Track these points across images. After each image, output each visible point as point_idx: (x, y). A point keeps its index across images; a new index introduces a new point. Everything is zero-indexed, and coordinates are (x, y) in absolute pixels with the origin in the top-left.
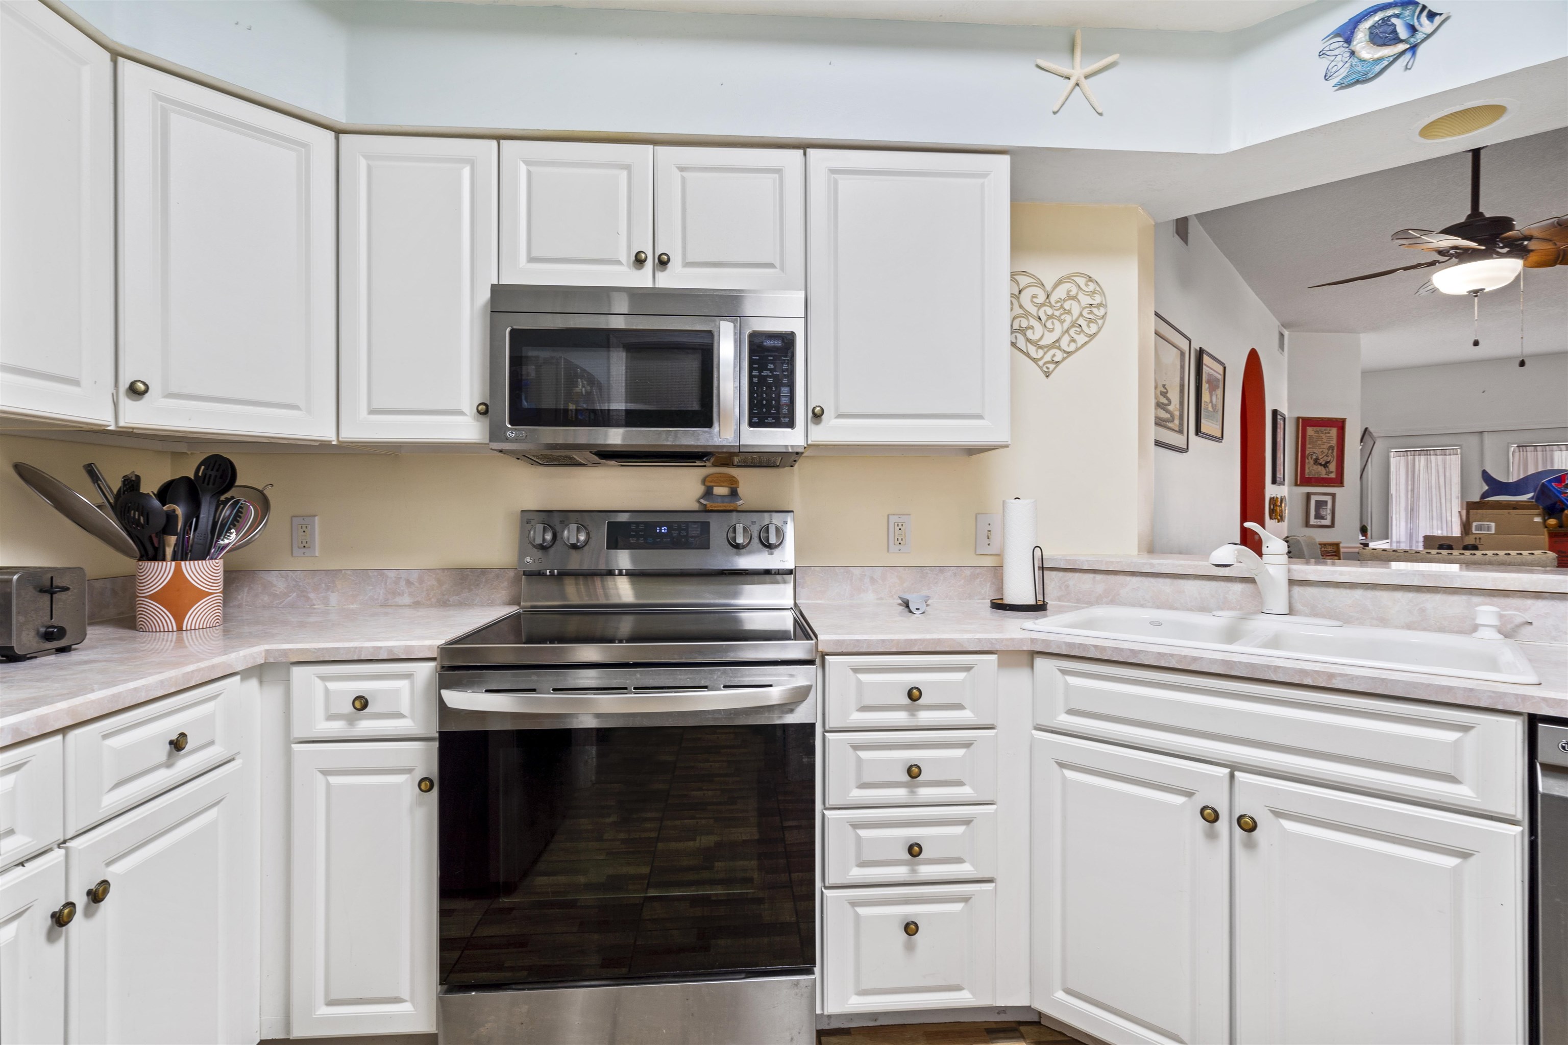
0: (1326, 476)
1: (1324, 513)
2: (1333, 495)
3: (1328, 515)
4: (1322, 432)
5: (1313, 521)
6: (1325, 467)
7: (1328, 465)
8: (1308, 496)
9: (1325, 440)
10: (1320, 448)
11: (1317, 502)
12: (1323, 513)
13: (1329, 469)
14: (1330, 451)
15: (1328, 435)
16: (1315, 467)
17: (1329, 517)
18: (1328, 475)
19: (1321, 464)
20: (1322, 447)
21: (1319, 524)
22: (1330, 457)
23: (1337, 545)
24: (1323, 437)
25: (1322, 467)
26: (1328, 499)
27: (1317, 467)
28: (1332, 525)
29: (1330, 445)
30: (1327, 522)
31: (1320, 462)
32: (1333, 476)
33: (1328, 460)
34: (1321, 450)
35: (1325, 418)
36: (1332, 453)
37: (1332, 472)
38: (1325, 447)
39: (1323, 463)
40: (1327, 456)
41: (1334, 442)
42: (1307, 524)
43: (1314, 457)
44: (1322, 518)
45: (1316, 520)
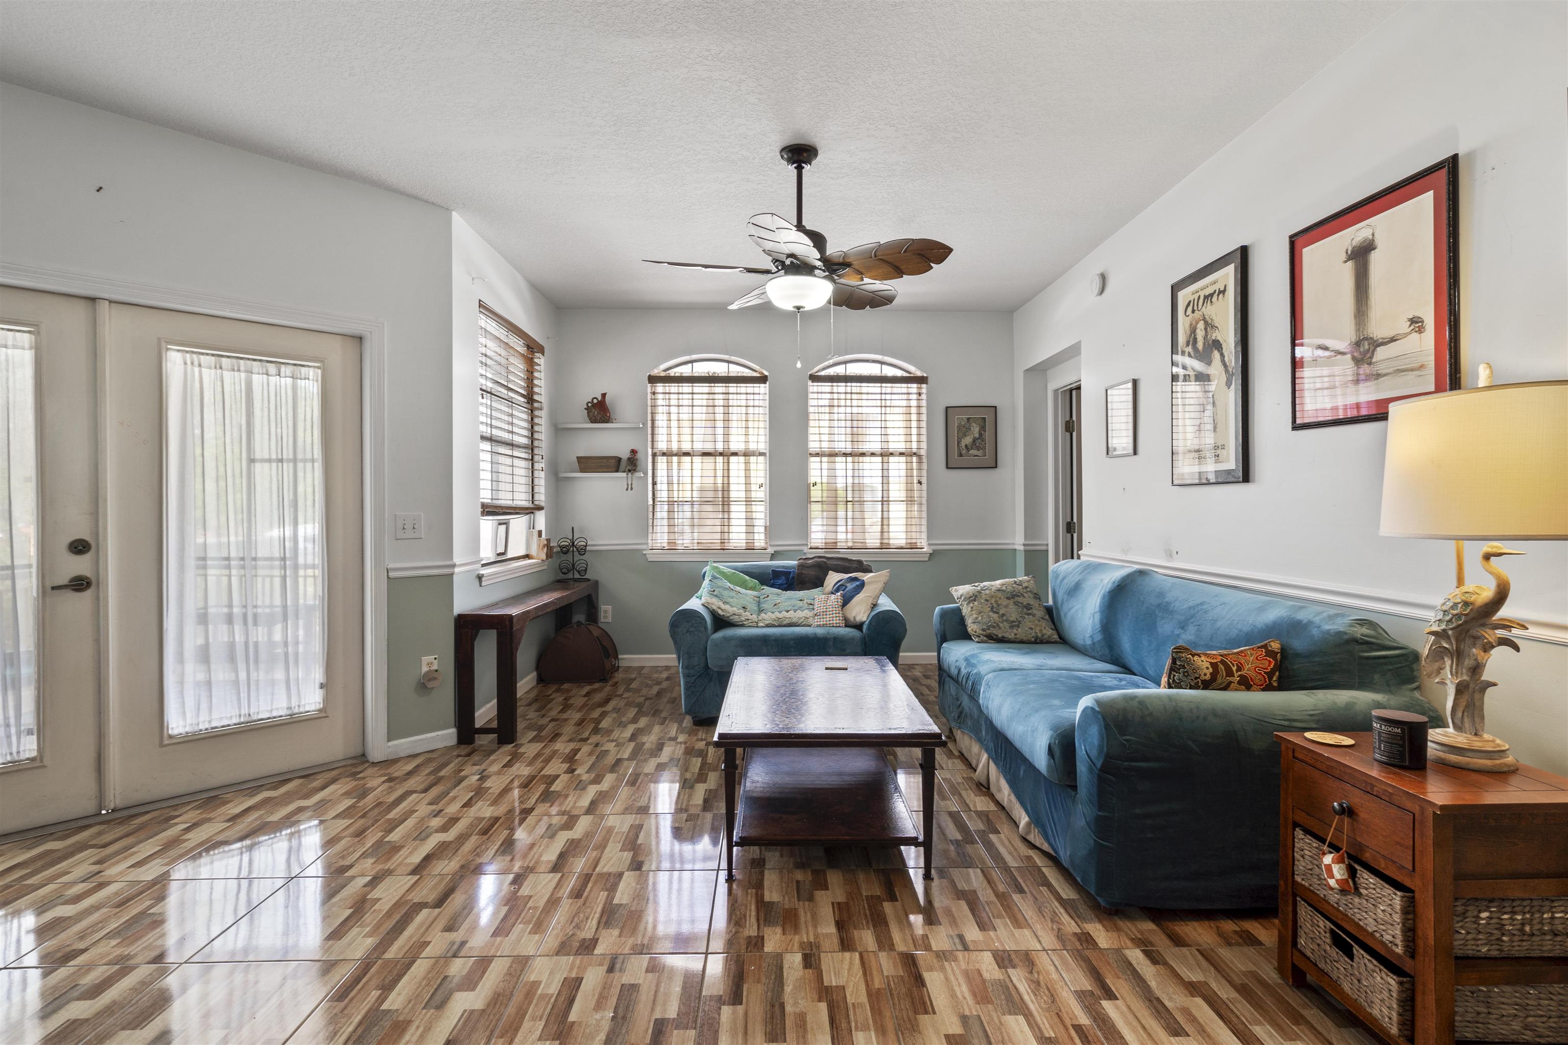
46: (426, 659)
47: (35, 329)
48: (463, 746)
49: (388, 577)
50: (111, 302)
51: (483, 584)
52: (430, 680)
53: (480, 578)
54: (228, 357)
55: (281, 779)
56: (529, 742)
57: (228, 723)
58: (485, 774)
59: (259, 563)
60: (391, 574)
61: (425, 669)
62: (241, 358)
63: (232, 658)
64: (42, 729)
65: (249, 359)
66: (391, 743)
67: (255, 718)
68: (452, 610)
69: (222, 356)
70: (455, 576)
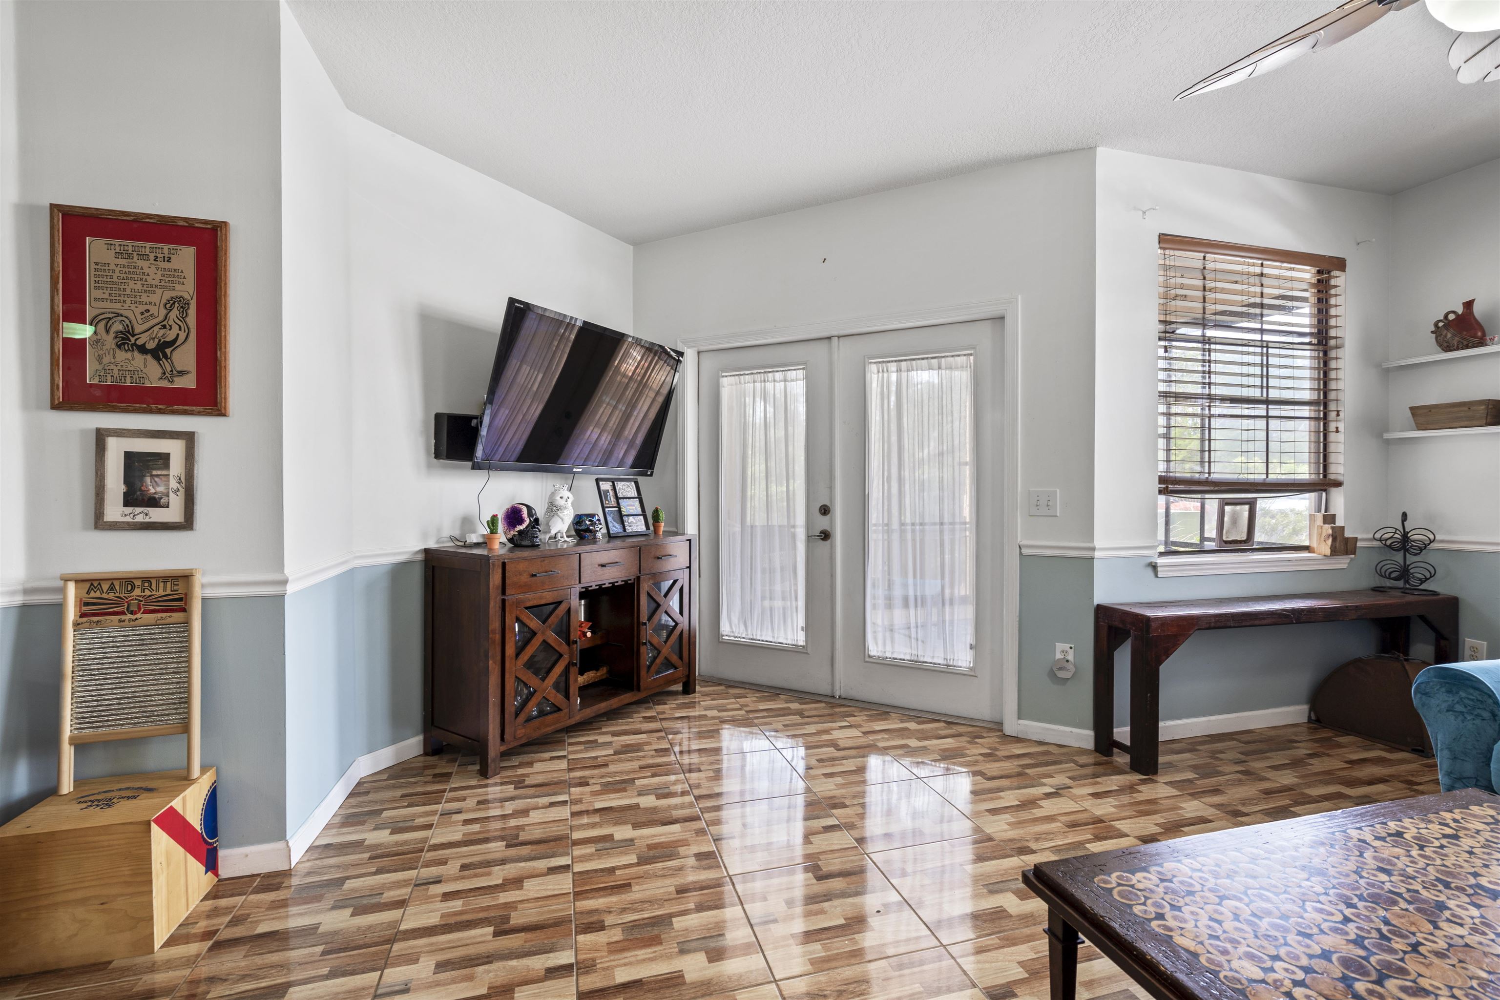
0: (165, 384)
1: (161, 489)
2: (189, 438)
3: (171, 495)
4: (143, 257)
5: (114, 510)
6: (158, 359)
7: (168, 351)
8: (101, 437)
9: (154, 277)
10: (141, 303)
11: (130, 458)
12: (152, 488)
13: (172, 365)
14: (175, 313)
15: (166, 265)
16: (121, 355)
17: (176, 502)
18: (172, 382)
19: (142, 349)
20: (144, 298)
21: (140, 518)
22: (175, 329)
23: (184, 578)
24: (146, 270)
25: (149, 357)
26: (175, 449)
27: (129, 355)
28: (187, 523)
29: (174, 294)
30: (173, 513)
31: (139, 342)
32: (189, 382)
33: (168, 339)
34: (142, 308)
35: (149, 216)
36: (183, 317)
37: (182, 373)
38: (155, 298)
39: (151, 345)
40: (164, 327)
41: (188, 288)
42: (99, 523)
43: (117, 327)
44: (154, 502)
45: (129, 510)
46: (1060, 646)
47: (805, 365)
48: (1098, 754)
49: (1021, 554)
50: (839, 337)
51: (1160, 575)
52: (1060, 669)
53: (1154, 567)
54: (905, 360)
55: (933, 717)
56: (1165, 783)
57: (903, 657)
58: (1060, 791)
59: (927, 527)
60: (1024, 551)
61: (1059, 656)
62: (914, 360)
63: (906, 605)
64: (807, 629)
65: (919, 359)
66: (1021, 722)
67: (922, 659)
68: (1092, 598)
69: (901, 361)
70: (1095, 561)
